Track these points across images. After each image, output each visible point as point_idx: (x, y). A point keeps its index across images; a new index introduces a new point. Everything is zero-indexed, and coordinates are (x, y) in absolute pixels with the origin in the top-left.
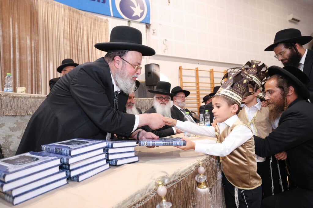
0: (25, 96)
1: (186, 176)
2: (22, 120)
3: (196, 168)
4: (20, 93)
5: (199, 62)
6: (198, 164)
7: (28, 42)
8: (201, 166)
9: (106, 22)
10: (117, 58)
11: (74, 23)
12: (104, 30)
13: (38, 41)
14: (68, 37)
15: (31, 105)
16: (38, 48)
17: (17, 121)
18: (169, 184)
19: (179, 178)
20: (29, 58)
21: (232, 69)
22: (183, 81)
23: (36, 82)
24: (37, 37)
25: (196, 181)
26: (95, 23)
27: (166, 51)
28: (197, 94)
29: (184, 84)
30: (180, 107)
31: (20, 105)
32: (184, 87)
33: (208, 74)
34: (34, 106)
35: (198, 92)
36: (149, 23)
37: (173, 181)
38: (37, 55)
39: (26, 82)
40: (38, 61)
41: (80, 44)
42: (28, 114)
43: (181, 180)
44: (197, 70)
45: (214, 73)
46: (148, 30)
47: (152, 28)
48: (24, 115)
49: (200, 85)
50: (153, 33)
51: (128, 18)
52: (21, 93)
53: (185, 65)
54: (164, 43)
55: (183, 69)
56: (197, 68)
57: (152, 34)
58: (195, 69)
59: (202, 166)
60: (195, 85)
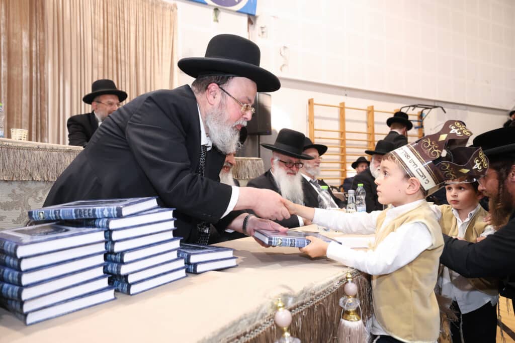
0: (28, 146)
1: (323, 297)
2: (21, 190)
3: (342, 283)
4: (17, 140)
5: (348, 92)
6: (344, 276)
7: (25, 42)
8: (350, 282)
9: (172, 10)
10: (213, 87)
11: (111, 9)
12: (168, 25)
13: (44, 41)
14: (100, 36)
15: (40, 164)
16: (44, 55)
17: (13, 191)
18: (294, 308)
19: (312, 300)
20: (26, 74)
21: (410, 106)
22: (316, 127)
23: (39, 121)
24: (42, 34)
25: (342, 308)
26: (152, 11)
27: (284, 69)
28: (340, 154)
29: (317, 134)
30: (310, 175)
31: (20, 162)
32: (316, 138)
33: (363, 116)
34: (44, 166)
35: (343, 150)
36: (253, 13)
37: (302, 304)
38: (42, 68)
39: (20, 119)
40: (42, 80)
41: (122, 51)
42: (33, 180)
43: (315, 302)
44: (342, 108)
45: (375, 113)
46: (251, 27)
47: (259, 23)
48: (26, 180)
49: (348, 136)
50: (261, 34)
51: (216, 3)
52: (20, 141)
53: (320, 97)
54: (280, 53)
55: (315, 104)
56: (343, 104)
57: (259, 36)
58: (338, 105)
59: (352, 282)
60: (337, 135)
